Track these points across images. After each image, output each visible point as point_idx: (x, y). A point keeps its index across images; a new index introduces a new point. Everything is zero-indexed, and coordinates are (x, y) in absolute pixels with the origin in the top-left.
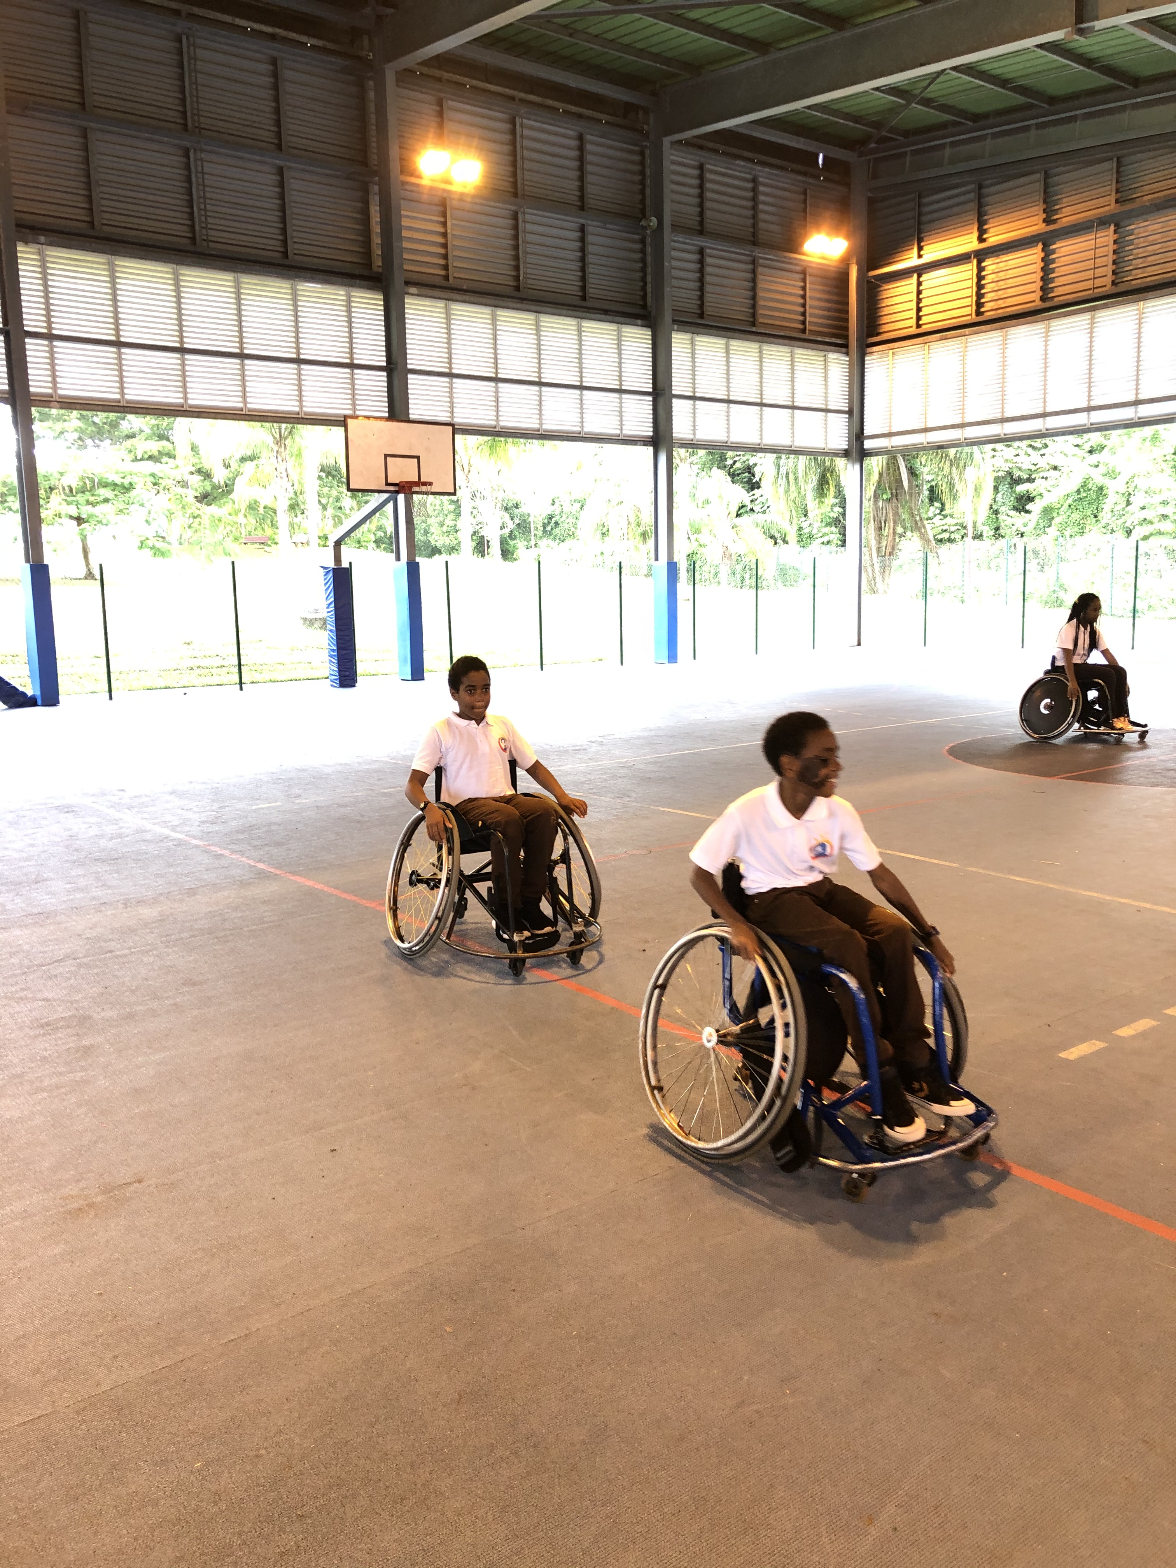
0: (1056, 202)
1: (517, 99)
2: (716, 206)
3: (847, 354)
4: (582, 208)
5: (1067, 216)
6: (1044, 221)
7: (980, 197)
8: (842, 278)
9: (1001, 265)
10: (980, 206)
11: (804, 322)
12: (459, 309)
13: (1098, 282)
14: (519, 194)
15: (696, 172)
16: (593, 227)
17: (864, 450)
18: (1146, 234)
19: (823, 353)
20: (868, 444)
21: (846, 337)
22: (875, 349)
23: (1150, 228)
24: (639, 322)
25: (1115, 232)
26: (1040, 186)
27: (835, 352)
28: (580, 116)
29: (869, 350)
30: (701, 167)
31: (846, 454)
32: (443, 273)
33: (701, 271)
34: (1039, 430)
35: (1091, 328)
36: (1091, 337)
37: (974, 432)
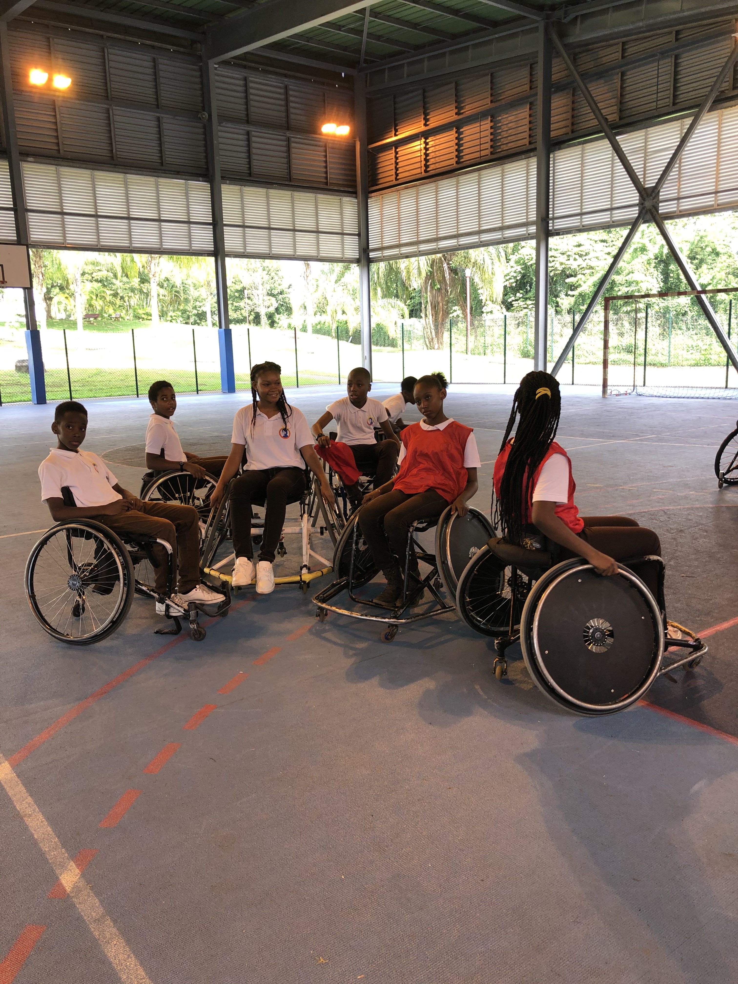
0: (462, 102)
1: (105, 37)
2: (256, 104)
3: (356, 197)
4: (158, 106)
5: (469, 110)
6: (456, 114)
7: (424, 97)
8: (351, 150)
9: (437, 141)
10: (425, 103)
11: (326, 178)
12: (66, 171)
13: (483, 153)
14: (110, 97)
15: (242, 83)
16: (166, 119)
17: (370, 258)
18: (507, 122)
19: (339, 198)
20: (372, 255)
21: (355, 187)
22: (373, 194)
23: (510, 118)
24: (201, 179)
25: (491, 121)
26: (453, 91)
27: (347, 196)
28: (153, 47)
29: (370, 195)
30: (245, 79)
31: (358, 261)
32: (56, 148)
33: (249, 146)
34: (455, 246)
35: (479, 182)
36: (479, 187)
37: (423, 247)
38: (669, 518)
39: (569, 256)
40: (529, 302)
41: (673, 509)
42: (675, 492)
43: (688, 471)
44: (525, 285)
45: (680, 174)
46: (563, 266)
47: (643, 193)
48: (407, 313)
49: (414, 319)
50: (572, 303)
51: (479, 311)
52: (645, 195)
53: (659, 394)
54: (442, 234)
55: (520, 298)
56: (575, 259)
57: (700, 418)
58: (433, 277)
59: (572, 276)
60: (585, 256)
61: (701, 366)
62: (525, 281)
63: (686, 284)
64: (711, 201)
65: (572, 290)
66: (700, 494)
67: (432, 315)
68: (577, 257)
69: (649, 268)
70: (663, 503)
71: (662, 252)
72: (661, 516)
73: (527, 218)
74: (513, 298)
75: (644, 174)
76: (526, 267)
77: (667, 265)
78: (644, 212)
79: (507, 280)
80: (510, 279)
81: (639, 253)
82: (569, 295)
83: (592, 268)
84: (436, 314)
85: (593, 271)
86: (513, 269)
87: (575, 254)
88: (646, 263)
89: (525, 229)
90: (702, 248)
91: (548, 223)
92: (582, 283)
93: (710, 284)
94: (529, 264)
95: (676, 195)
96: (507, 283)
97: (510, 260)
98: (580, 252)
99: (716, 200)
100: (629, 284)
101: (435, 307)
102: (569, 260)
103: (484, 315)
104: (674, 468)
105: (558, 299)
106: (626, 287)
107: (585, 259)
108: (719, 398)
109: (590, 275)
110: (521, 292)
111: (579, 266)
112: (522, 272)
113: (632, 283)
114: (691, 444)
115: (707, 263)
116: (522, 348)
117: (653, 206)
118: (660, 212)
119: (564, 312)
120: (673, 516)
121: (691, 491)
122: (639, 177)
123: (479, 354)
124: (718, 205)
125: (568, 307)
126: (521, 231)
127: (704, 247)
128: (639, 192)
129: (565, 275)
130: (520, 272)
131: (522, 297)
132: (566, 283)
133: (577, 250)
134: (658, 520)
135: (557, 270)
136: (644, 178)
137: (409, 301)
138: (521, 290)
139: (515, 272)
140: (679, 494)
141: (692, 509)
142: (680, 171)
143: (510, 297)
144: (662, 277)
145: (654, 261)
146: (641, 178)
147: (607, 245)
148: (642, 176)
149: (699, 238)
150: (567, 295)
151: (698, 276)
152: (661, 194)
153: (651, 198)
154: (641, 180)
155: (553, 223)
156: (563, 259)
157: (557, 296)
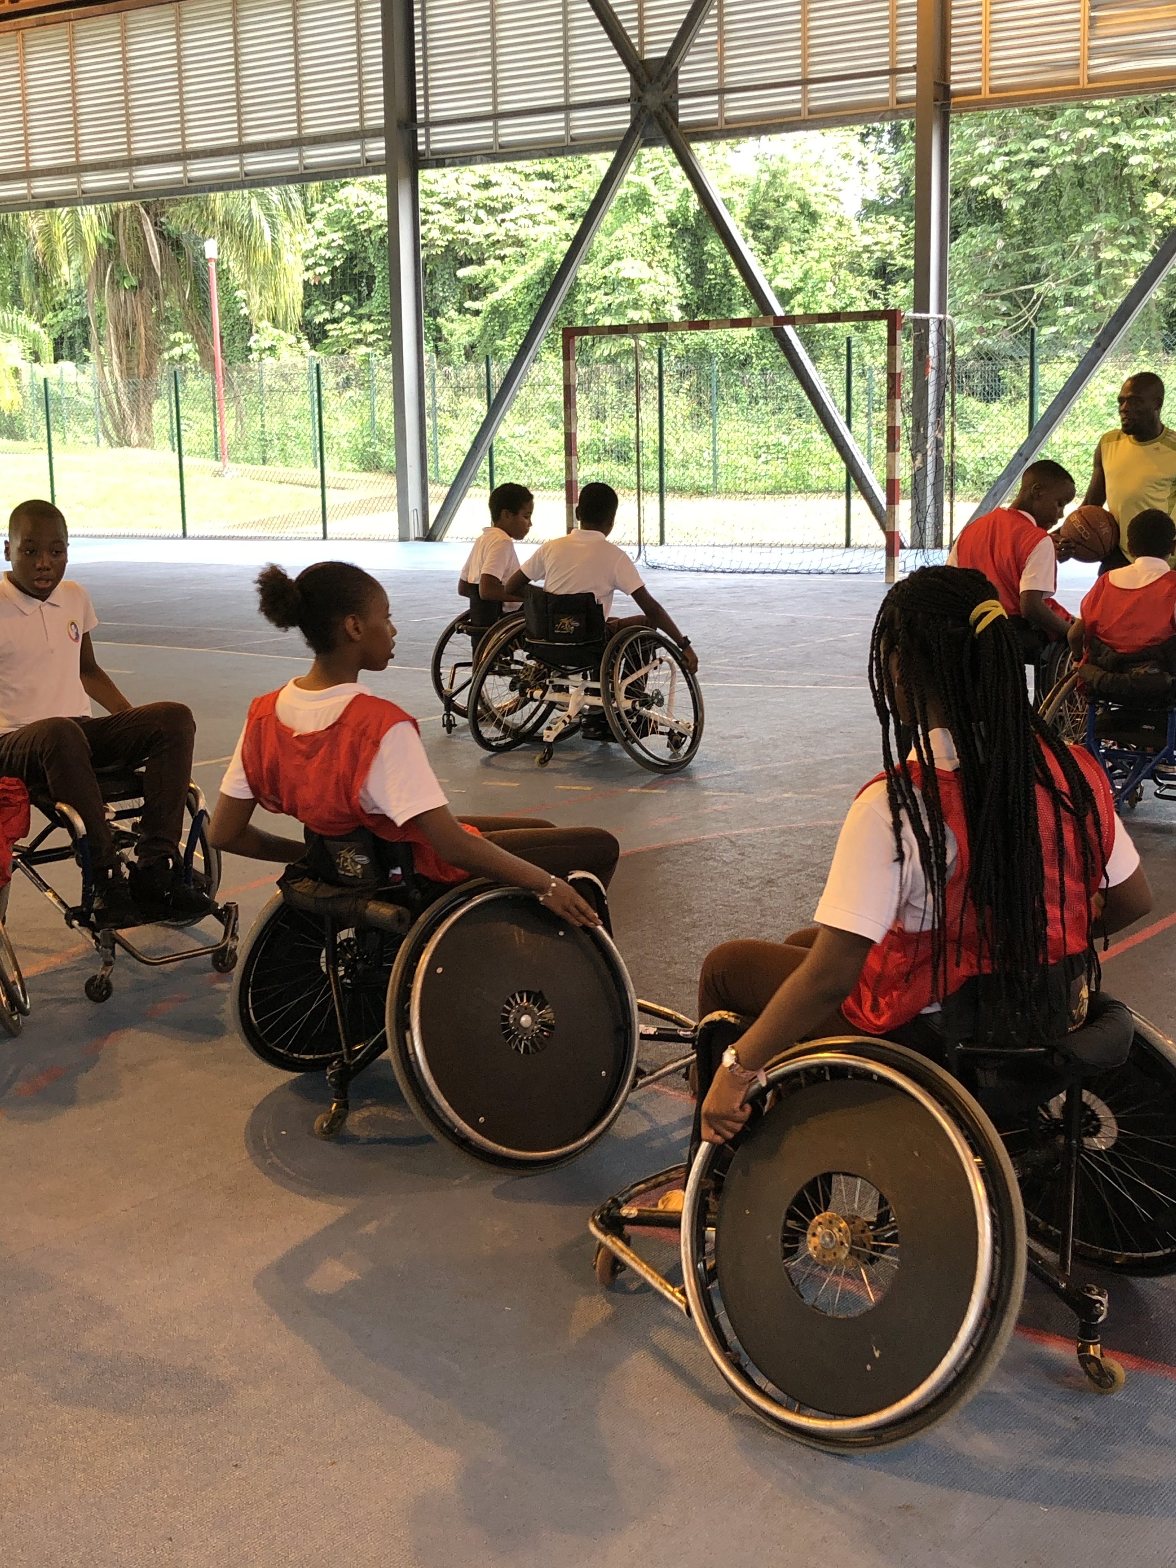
34: (179, 181)
35: (235, 19)
36: (235, 33)
37: (93, 181)
38: (742, 854)
39: (461, 210)
40: (368, 326)
41: (750, 835)
42: (751, 796)
43: (776, 747)
44: (355, 280)
45: (721, 33)
46: (450, 237)
47: (641, 70)
48: (47, 347)
49: (67, 365)
50: (477, 332)
51: (239, 345)
52: (645, 79)
53: (696, 566)
54: (143, 147)
55: (344, 315)
56: (478, 221)
57: (794, 620)
58: (118, 257)
59: (470, 262)
60: (502, 212)
61: (788, 492)
62: (356, 271)
63: (744, 290)
64: (793, 101)
65: (475, 299)
66: (805, 796)
67: (120, 357)
68: (482, 213)
69: (658, 249)
70: (726, 821)
71: (687, 209)
72: (725, 851)
73: (362, 120)
74: (327, 315)
75: (641, 27)
76: (356, 236)
77: (698, 241)
78: (644, 118)
79: (308, 269)
80: (316, 264)
81: (632, 210)
82: (467, 310)
83: (519, 243)
84: (129, 354)
85: (524, 250)
86: (324, 240)
87: (477, 206)
88: (649, 234)
89: (358, 147)
90: (776, 201)
91: (415, 135)
92: (498, 282)
93: (800, 290)
94: (363, 227)
95: (716, 81)
96: (310, 275)
97: (313, 215)
98: (489, 203)
99: (805, 100)
100: (612, 285)
101: (126, 335)
102: (463, 220)
103: (255, 356)
104: (744, 740)
105: (440, 320)
106: (606, 294)
107: (503, 221)
108: (833, 573)
109: (517, 261)
110: (346, 298)
111: (487, 236)
112: (347, 247)
113: (619, 284)
114: (779, 682)
115: (790, 240)
116: (360, 446)
117: (665, 105)
118: (681, 120)
119: (457, 355)
120: (750, 849)
121: (786, 792)
122: (629, 33)
123: (250, 460)
124: (811, 112)
125: (466, 340)
126: (349, 151)
127: (781, 200)
128: (630, 69)
129: (455, 258)
130: (341, 247)
131: (351, 313)
132: (458, 280)
133: (480, 195)
134: (718, 861)
135: (433, 246)
136: (641, 36)
137: (51, 315)
138: (347, 293)
139: (329, 247)
140: (759, 800)
141: (789, 831)
142: (720, 24)
143: (319, 313)
144: (689, 271)
145: (668, 230)
146: (634, 36)
147: (555, 186)
148: (636, 32)
149: (767, 177)
150: (461, 310)
151: (770, 270)
152: (680, 77)
153: (659, 84)
154: (634, 41)
155: (427, 135)
156: (447, 218)
157: (435, 313)
